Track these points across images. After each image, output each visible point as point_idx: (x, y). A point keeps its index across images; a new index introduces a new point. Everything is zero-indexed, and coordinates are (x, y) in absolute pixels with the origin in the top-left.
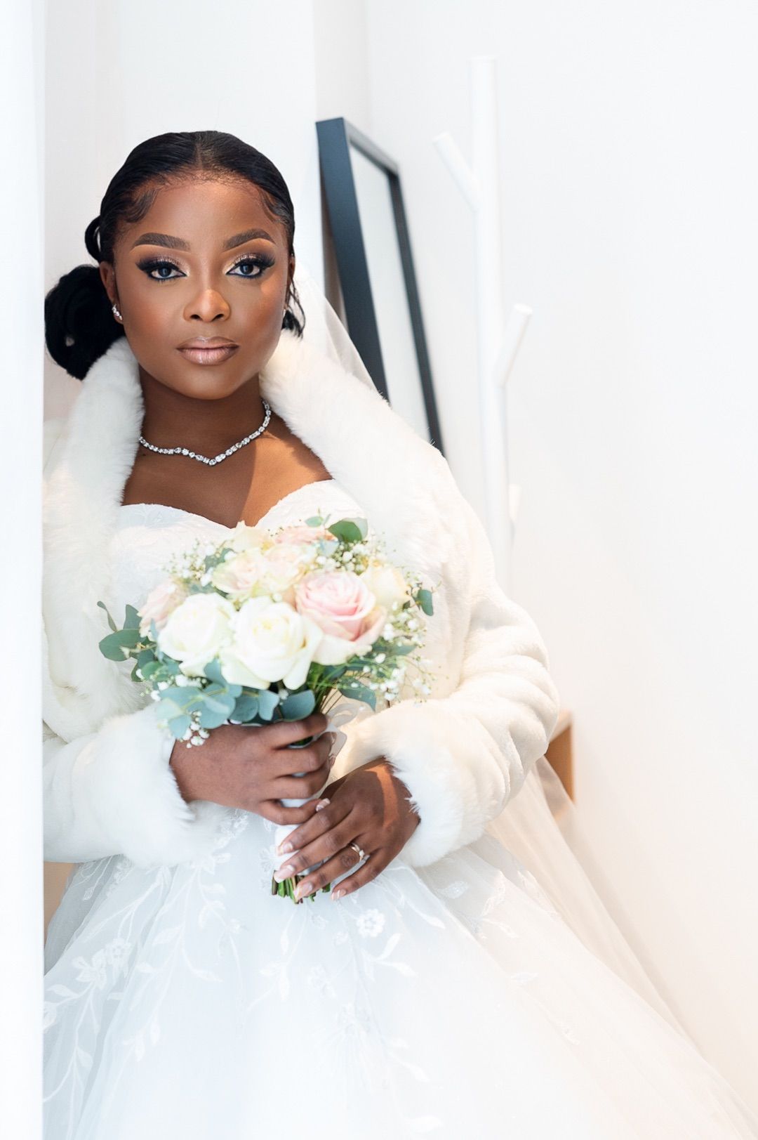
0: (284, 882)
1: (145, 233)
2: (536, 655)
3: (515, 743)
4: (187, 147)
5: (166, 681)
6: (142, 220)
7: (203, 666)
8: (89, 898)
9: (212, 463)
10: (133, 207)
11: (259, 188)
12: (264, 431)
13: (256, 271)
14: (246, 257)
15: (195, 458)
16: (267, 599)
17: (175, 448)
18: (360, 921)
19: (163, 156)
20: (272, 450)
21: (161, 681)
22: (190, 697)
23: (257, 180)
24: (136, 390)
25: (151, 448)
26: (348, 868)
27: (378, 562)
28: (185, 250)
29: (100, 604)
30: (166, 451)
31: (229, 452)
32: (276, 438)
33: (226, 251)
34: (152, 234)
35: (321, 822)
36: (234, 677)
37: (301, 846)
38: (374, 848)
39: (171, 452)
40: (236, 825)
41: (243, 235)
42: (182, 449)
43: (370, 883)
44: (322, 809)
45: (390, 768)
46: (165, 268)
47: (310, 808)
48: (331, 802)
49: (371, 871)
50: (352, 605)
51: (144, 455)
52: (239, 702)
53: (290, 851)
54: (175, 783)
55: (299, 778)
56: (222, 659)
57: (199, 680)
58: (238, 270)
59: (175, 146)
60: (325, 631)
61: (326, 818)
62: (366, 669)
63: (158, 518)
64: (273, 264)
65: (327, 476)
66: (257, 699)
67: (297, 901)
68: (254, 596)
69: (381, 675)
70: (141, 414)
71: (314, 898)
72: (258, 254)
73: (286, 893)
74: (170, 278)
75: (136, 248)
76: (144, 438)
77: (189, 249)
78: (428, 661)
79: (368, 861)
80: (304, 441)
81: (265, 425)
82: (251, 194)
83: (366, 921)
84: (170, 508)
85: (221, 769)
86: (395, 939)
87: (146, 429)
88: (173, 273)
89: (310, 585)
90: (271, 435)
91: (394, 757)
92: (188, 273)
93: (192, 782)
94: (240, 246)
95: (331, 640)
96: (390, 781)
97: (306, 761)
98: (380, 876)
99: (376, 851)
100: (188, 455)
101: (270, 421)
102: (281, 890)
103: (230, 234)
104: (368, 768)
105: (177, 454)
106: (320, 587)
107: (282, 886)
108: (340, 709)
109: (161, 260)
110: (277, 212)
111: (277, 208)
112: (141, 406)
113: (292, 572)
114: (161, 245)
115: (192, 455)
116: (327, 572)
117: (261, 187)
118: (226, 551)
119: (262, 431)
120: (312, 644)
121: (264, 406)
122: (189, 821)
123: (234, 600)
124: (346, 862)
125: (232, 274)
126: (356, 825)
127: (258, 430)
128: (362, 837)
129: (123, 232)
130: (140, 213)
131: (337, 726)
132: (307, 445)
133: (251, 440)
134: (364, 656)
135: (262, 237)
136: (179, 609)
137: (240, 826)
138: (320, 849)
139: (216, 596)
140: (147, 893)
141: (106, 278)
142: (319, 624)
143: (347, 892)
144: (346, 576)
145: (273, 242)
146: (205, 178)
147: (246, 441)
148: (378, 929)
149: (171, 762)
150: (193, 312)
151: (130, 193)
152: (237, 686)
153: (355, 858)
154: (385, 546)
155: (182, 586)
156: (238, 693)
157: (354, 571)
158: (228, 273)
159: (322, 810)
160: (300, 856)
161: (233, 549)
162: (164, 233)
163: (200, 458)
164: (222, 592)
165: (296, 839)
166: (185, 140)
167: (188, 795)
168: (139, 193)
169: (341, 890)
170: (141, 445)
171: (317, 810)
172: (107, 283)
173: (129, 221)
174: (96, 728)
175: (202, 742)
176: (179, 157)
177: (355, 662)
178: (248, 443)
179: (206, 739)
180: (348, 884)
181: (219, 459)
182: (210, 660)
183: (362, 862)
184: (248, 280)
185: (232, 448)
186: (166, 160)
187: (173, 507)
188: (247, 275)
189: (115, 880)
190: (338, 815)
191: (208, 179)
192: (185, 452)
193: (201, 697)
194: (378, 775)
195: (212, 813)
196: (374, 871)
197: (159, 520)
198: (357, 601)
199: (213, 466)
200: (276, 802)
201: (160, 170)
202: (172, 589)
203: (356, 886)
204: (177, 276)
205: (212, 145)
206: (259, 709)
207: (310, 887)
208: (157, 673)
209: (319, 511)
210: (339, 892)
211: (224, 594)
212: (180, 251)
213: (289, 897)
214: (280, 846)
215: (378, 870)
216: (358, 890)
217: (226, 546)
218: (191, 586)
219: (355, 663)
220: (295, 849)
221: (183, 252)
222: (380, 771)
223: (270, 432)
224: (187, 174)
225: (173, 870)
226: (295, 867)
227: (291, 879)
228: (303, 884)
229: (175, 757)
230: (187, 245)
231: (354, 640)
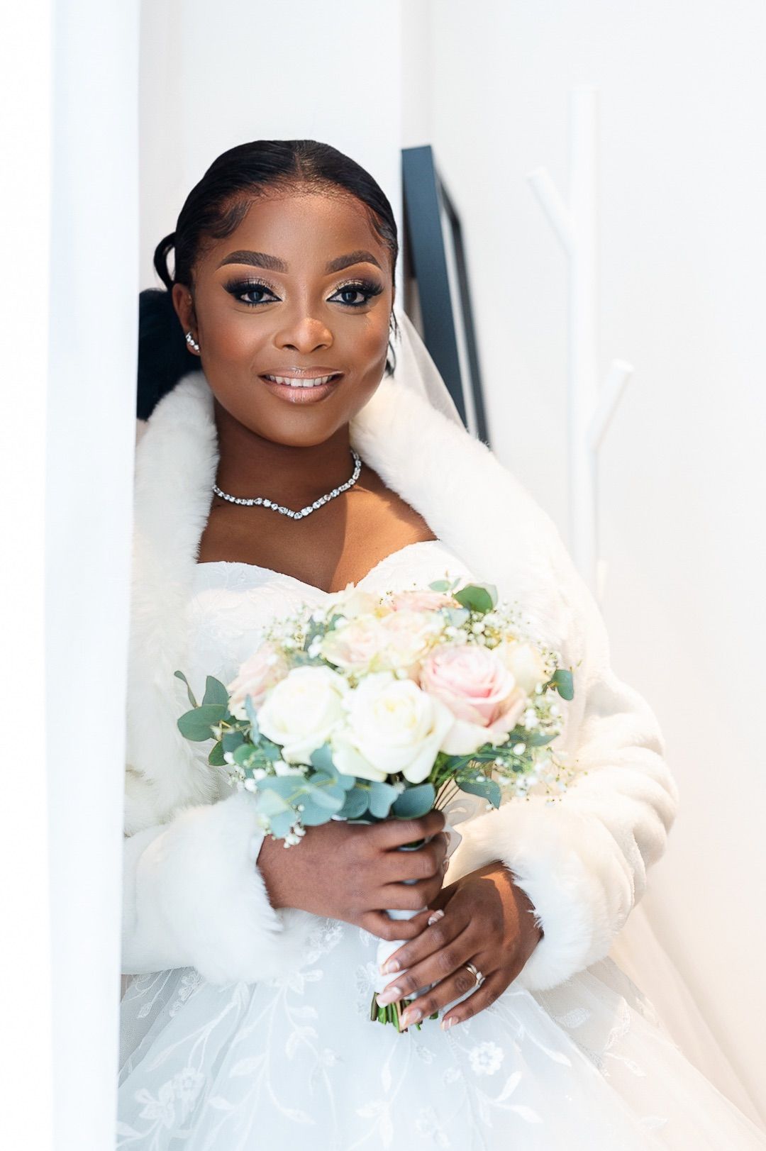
0: (387, 1008)
1: (235, 250)
2: (654, 746)
3: (640, 848)
4: (282, 154)
5: (264, 769)
6: (233, 234)
7: (311, 751)
8: (145, 1015)
9: (298, 516)
10: (221, 221)
11: (365, 205)
12: (355, 484)
13: (360, 298)
14: (350, 283)
15: (278, 510)
16: (389, 675)
17: (254, 498)
18: (474, 1054)
19: (257, 164)
20: (364, 504)
21: (257, 768)
22: (294, 789)
23: (364, 196)
24: (210, 431)
25: (226, 498)
26: (462, 993)
27: (511, 637)
28: (282, 271)
29: (178, 674)
30: (244, 502)
31: (316, 505)
32: (368, 491)
33: (328, 274)
34: (244, 252)
35: (436, 937)
36: (346, 765)
37: (409, 965)
38: (492, 969)
39: (250, 502)
40: (328, 937)
41: (348, 257)
42: (264, 500)
43: (485, 1011)
44: (436, 923)
45: (509, 875)
46: (256, 291)
47: (421, 921)
48: (445, 913)
49: (489, 996)
50: (487, 685)
51: (219, 506)
52: (350, 794)
53: (396, 971)
54: (264, 888)
55: (411, 886)
56: (335, 745)
57: (301, 768)
58: (340, 298)
59: (270, 154)
60: (457, 714)
61: (440, 933)
62: (499, 761)
63: (242, 578)
64: (380, 292)
65: (430, 536)
66: (367, 792)
67: (401, 1030)
68: (373, 671)
69: (517, 769)
70: (217, 459)
71: (421, 1026)
72: (364, 281)
73: (387, 1019)
74: (262, 302)
75: (223, 267)
76: (218, 487)
77: (286, 270)
78: (563, 753)
79: (483, 985)
80: (403, 496)
81: (355, 476)
82: (357, 211)
83: (480, 1056)
84: (255, 566)
85: (318, 874)
86: (515, 1079)
87: (222, 476)
88: (266, 297)
89: (438, 660)
90: (362, 488)
91: (512, 863)
92: (283, 298)
93: (283, 887)
94: (344, 270)
95: (463, 726)
96: (510, 891)
97: (420, 865)
98: (496, 1003)
99: (494, 973)
100: (270, 507)
101: (361, 473)
102: (382, 1015)
103: (333, 256)
104: (484, 875)
105: (258, 505)
106: (449, 662)
107: (384, 1011)
108: (455, 805)
109: (254, 283)
110: (384, 234)
111: (384, 229)
112: (215, 450)
113: (418, 644)
114: (254, 265)
115: (275, 507)
116: (456, 646)
117: (368, 205)
118: (337, 617)
119: (352, 483)
120: (440, 732)
121: (353, 456)
122: (277, 933)
123: (348, 674)
124: (461, 987)
125: (334, 301)
126: (474, 942)
127: (347, 482)
128: (480, 956)
129: (207, 250)
130: (229, 227)
131: (452, 825)
132: (406, 501)
133: (341, 492)
134: (497, 747)
135: (368, 261)
136: (282, 684)
137: (333, 938)
138: (430, 970)
139: (327, 669)
140: (223, 1014)
141: (179, 303)
142: (449, 706)
143: (460, 1019)
144: (477, 650)
145: (380, 267)
146: (306, 190)
147: (335, 493)
148: (495, 1065)
149: (258, 862)
150: (288, 341)
151: (216, 204)
152: (349, 777)
153: (471, 981)
154: (520, 617)
155: (284, 656)
156: (350, 785)
157: (485, 645)
158: (328, 300)
159: (434, 924)
160: (409, 977)
161: (344, 614)
162: (258, 251)
163: (283, 510)
164: (332, 664)
165: (404, 957)
166: (279, 148)
167: (276, 902)
168: (229, 205)
169: (452, 1017)
170: (216, 494)
171: (430, 923)
172: (181, 310)
173: (216, 236)
174: (165, 819)
175: (298, 841)
176: (274, 165)
177: (487, 752)
178: (337, 496)
179: (302, 837)
180: (461, 1011)
181: (306, 512)
182: (319, 746)
183: (477, 986)
184: (351, 309)
185: (320, 501)
186: (261, 169)
187: (258, 566)
188: (349, 302)
189: (180, 997)
190: (454, 930)
191: (309, 191)
192: (267, 503)
193: (307, 788)
194: (496, 883)
195: (302, 923)
196: (491, 996)
197: (243, 580)
198: (492, 681)
199: (298, 520)
200: (382, 913)
201: (253, 180)
202: (273, 659)
203: (471, 1013)
204: (270, 301)
205: (311, 154)
206: (369, 803)
207: (419, 1014)
208: (253, 758)
209: (447, 575)
210: (450, 1020)
211: (334, 667)
212: (276, 273)
213: (392, 1024)
214: (384, 965)
215: (496, 995)
216: (471, 1019)
217: (337, 611)
218: (297, 657)
219: (488, 754)
220: (402, 968)
221: (280, 274)
222: (497, 878)
223: (360, 486)
224: (285, 184)
225: (253, 987)
226: (402, 990)
227: (395, 1004)
228: (411, 1010)
229: (263, 857)
230: (284, 265)
231: (488, 726)
